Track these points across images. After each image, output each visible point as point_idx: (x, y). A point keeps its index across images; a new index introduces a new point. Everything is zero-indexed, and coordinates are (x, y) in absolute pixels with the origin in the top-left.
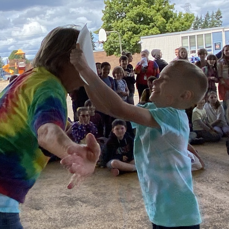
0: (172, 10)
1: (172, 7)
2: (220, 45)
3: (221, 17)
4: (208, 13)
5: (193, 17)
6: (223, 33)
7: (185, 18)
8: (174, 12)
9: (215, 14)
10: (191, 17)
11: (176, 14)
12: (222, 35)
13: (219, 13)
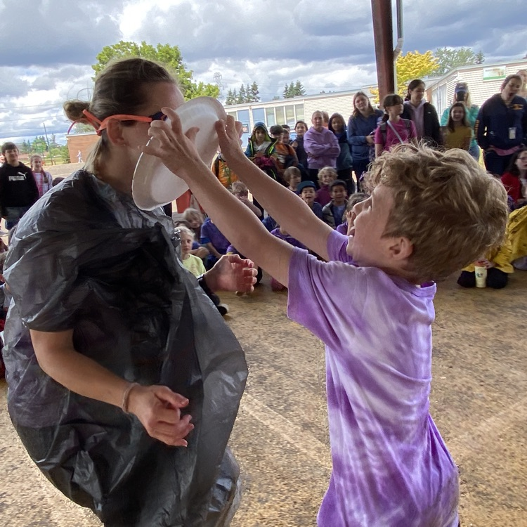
0: (189, 79)
1: (188, 76)
2: (247, 127)
3: (258, 93)
4: (242, 87)
5: (217, 90)
6: (251, 112)
7: (207, 91)
8: (193, 82)
9: (251, 88)
10: (214, 91)
11: (195, 85)
12: (248, 113)
13: (255, 87)
